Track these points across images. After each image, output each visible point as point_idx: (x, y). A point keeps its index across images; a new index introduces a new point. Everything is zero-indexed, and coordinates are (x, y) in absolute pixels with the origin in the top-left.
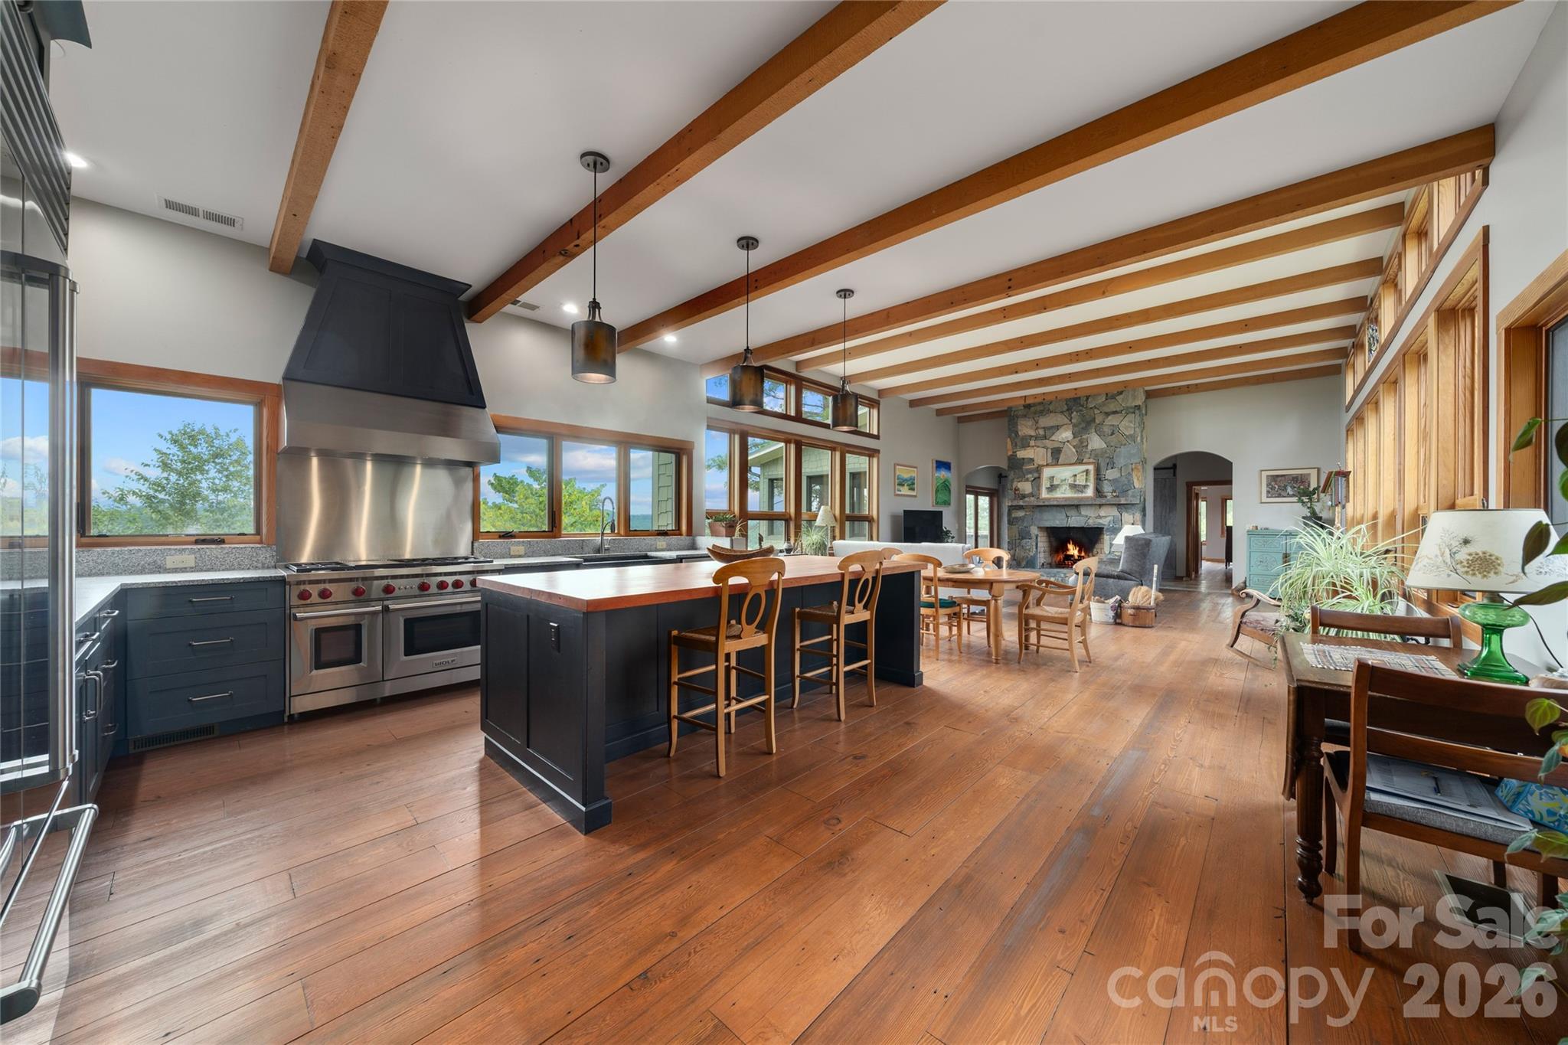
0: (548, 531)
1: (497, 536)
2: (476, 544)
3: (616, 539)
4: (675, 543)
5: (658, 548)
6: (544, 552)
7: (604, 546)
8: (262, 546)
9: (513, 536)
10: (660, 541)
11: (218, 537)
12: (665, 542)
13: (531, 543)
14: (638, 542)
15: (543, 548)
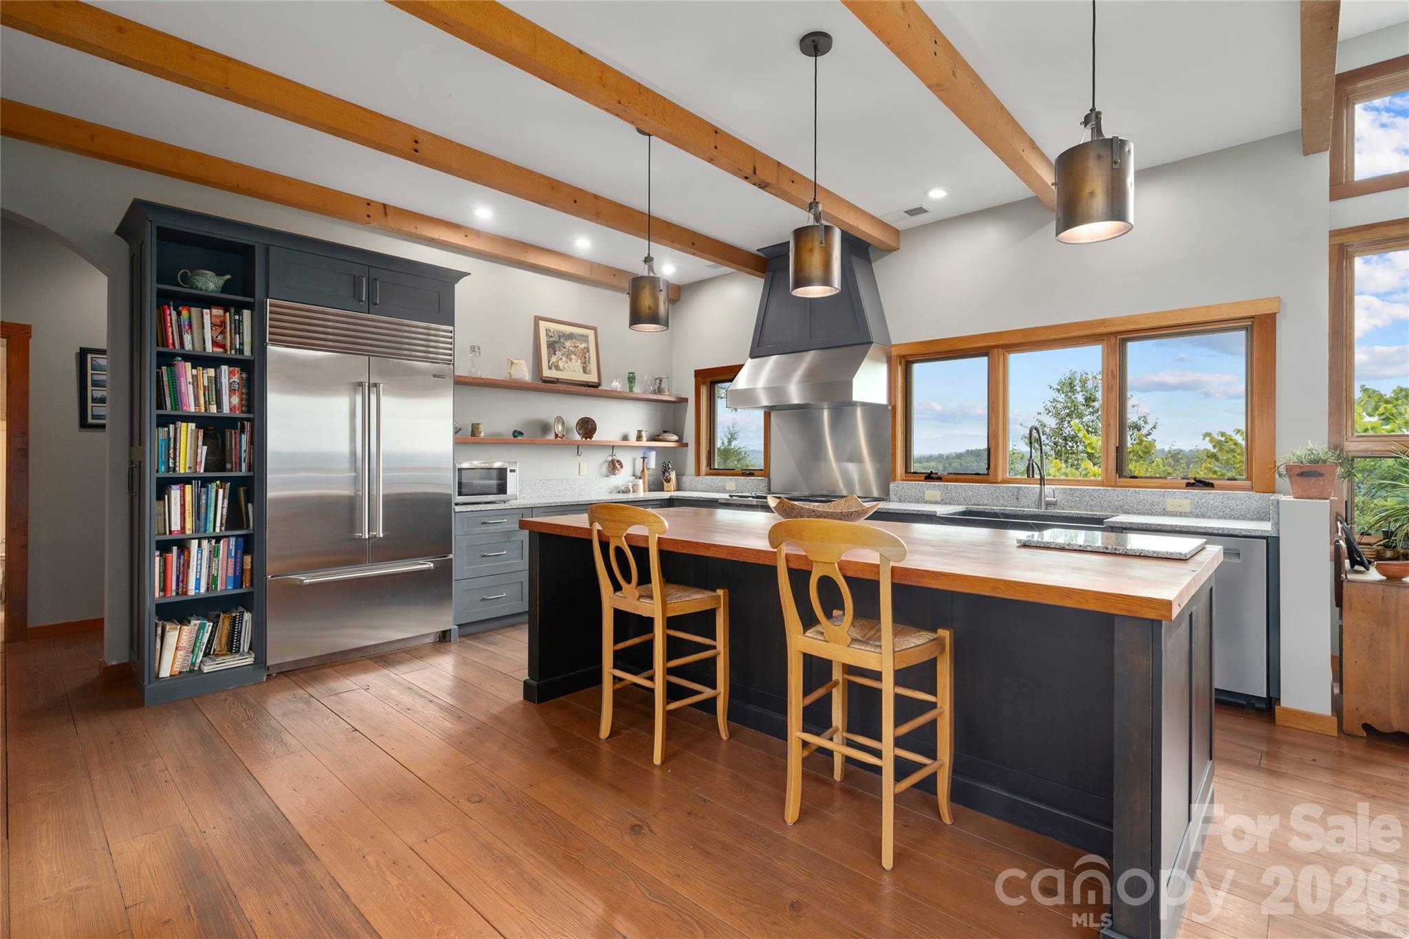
0: (984, 474)
1: (923, 479)
2: (892, 486)
3: (1077, 489)
4: (1216, 504)
5: (1169, 509)
6: (965, 500)
7: (1045, 498)
8: (763, 478)
9: (940, 479)
10: (1175, 498)
11: (752, 472)
12: (1189, 501)
13: (949, 487)
14: (1120, 497)
15: (963, 495)
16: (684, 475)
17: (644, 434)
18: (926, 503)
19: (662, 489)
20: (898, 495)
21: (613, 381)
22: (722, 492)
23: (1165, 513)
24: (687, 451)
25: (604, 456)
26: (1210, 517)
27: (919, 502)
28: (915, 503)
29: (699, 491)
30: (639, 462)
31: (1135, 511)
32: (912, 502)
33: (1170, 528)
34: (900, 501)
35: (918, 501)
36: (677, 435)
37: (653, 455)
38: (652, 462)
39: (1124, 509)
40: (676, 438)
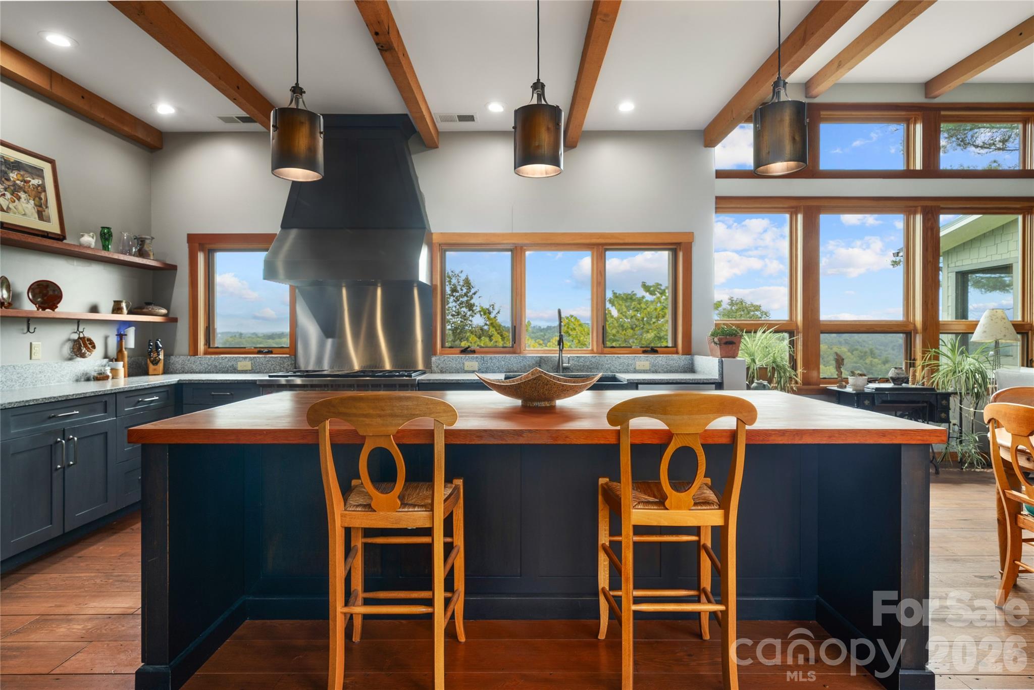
0: (510, 347)
1: (459, 352)
2: (434, 359)
3: (581, 356)
4: (663, 363)
5: (637, 368)
6: (498, 368)
7: (562, 363)
8: (288, 356)
9: (474, 352)
10: (641, 361)
11: (270, 349)
12: (648, 362)
13: (485, 359)
14: (609, 361)
15: (497, 364)
16: (172, 355)
17: (124, 305)
18: (465, 373)
19: (146, 373)
20: (439, 367)
21: (83, 236)
22: (232, 372)
23: (636, 371)
24: (176, 327)
25: (65, 334)
26: (660, 372)
27: (459, 373)
28: (455, 373)
29: (197, 373)
30: (113, 342)
31: (618, 370)
32: (453, 373)
33: (666, 381)
34: (442, 372)
35: (458, 371)
36: (166, 309)
37: (131, 333)
38: (131, 341)
39: (611, 370)
40: (164, 311)
